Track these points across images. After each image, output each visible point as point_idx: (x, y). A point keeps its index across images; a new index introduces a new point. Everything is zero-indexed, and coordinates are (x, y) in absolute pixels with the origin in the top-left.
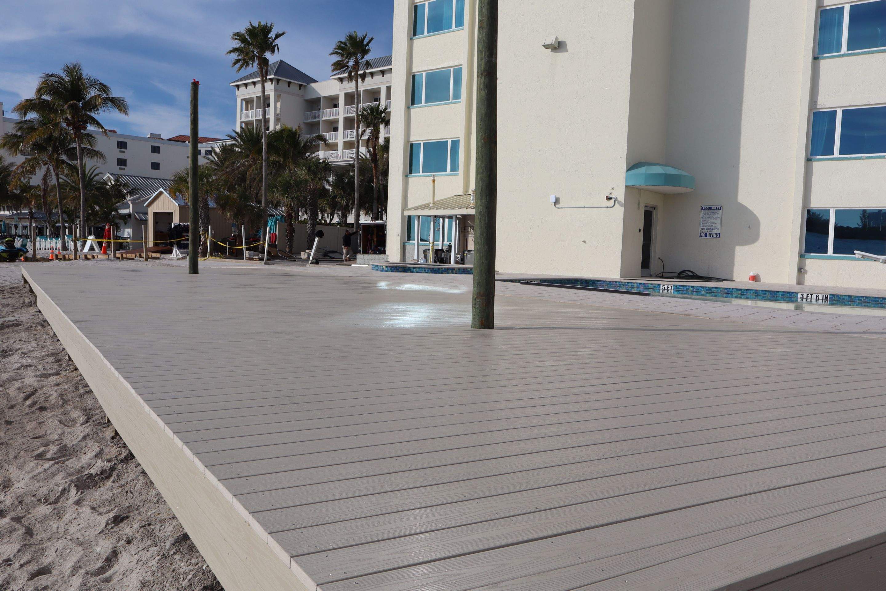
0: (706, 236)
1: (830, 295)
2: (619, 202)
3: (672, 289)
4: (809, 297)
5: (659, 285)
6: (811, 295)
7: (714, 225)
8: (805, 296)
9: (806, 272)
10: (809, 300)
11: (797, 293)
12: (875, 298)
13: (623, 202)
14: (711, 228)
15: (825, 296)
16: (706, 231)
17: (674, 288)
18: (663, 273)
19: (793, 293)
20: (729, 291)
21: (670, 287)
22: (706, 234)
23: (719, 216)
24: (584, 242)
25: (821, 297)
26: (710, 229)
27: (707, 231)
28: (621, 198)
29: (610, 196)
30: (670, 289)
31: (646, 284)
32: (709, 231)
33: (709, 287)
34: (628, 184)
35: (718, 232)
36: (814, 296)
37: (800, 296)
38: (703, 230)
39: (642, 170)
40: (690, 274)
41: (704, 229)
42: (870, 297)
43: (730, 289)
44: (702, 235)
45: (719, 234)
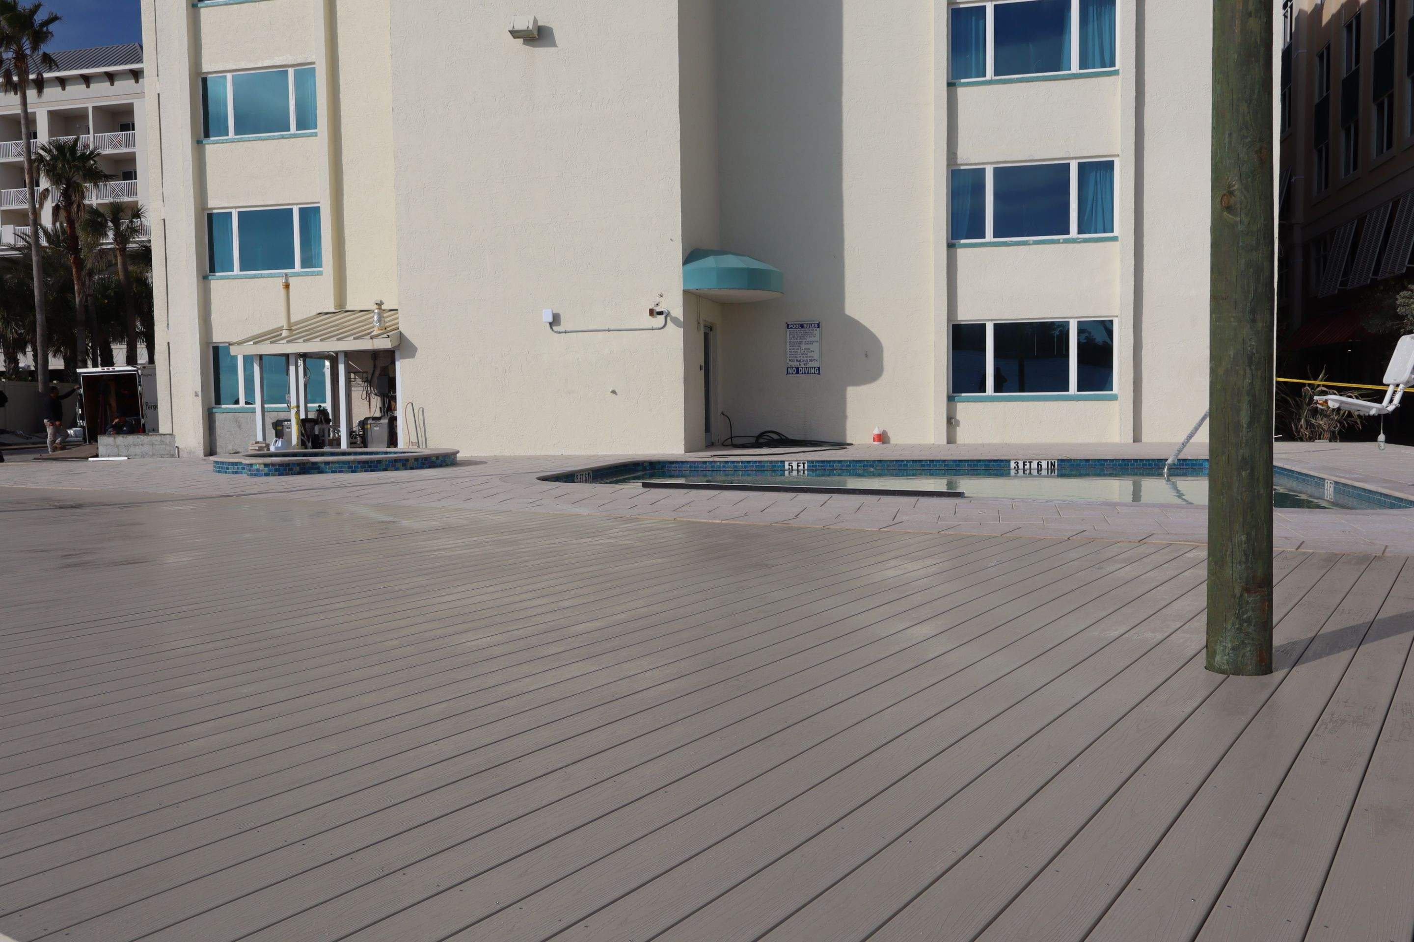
0: (797, 373)
1: (1058, 460)
2: (675, 321)
3: (806, 467)
4: (1027, 467)
5: (783, 462)
6: (1030, 463)
7: (810, 354)
8: (1021, 465)
9: (958, 423)
10: (1028, 472)
11: (1009, 461)
12: (1123, 460)
13: (682, 319)
14: (806, 358)
15: (1051, 462)
16: (796, 364)
17: (808, 466)
18: (731, 438)
19: (1002, 461)
20: (901, 465)
21: (802, 465)
22: (797, 369)
23: (817, 338)
24: (614, 392)
25: (1044, 464)
26: (803, 361)
27: (798, 363)
28: (678, 312)
29: (658, 309)
30: (801, 468)
31: (760, 462)
32: (801, 364)
33: (868, 461)
34: (687, 288)
35: (816, 364)
36: (1034, 465)
37: (1013, 465)
38: (790, 363)
39: (709, 262)
40: (775, 437)
41: (792, 361)
42: (1116, 460)
43: (902, 461)
44: (790, 371)
45: (819, 368)
